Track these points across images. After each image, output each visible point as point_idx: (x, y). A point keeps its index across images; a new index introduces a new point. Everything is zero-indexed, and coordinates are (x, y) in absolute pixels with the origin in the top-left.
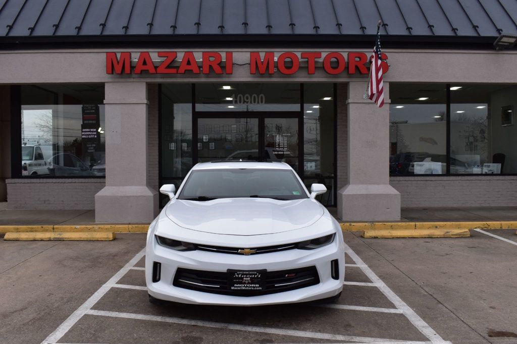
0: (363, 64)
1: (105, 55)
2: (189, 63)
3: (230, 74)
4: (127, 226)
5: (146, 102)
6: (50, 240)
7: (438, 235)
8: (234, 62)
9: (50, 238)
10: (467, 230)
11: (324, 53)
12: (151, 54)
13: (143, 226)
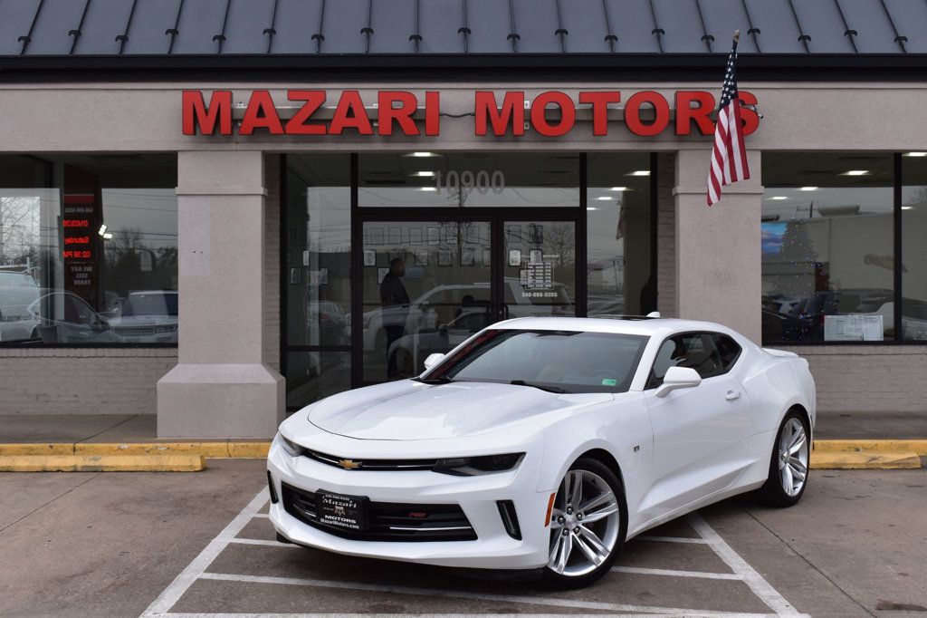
0: (707, 116)
1: (180, 94)
2: (350, 113)
3: (434, 134)
4: (225, 444)
5: (262, 192)
6: (75, 471)
7: (855, 464)
8: (443, 109)
9: (75, 466)
10: (915, 455)
11: (627, 91)
12: (273, 94)
13: (256, 444)
